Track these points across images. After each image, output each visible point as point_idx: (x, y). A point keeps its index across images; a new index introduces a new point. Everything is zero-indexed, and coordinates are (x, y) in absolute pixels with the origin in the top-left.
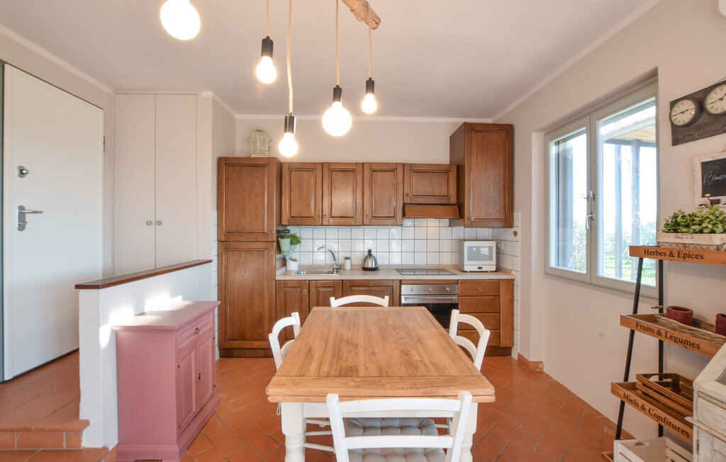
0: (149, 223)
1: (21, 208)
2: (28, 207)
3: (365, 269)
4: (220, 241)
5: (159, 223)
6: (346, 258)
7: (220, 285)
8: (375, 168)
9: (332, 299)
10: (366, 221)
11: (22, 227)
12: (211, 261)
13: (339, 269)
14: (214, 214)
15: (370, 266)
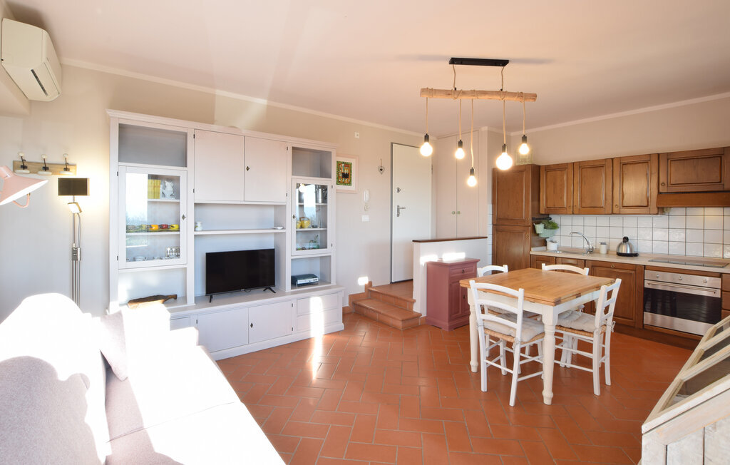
0: (454, 213)
1: (398, 206)
2: (401, 206)
3: (620, 254)
4: (493, 225)
5: (459, 213)
6: (602, 244)
7: (493, 254)
8: (626, 161)
9: (543, 265)
10: (616, 210)
11: (398, 215)
12: (486, 237)
13: (591, 251)
14: (490, 207)
15: (624, 252)
